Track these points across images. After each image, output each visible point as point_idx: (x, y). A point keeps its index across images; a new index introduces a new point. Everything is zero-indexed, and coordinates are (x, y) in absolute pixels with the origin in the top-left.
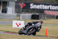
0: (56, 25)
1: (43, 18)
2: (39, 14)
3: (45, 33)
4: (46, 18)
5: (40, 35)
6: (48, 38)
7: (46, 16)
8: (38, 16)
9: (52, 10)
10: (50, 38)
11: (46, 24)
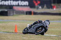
0: (26, 21)
1: (12, 14)
2: (8, 11)
3: (14, 29)
4: (15, 14)
5: (9, 31)
6: (17, 35)
7: (15, 12)
8: (7, 12)
9: (21, 6)
10: (20, 34)
11: (16, 20)
